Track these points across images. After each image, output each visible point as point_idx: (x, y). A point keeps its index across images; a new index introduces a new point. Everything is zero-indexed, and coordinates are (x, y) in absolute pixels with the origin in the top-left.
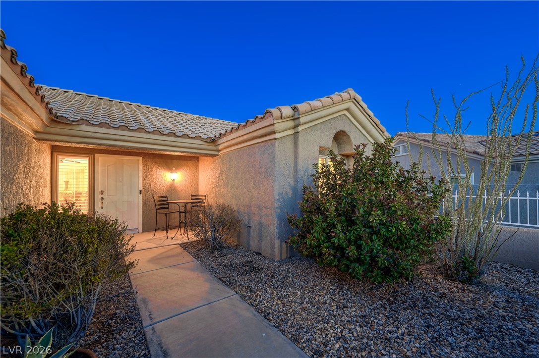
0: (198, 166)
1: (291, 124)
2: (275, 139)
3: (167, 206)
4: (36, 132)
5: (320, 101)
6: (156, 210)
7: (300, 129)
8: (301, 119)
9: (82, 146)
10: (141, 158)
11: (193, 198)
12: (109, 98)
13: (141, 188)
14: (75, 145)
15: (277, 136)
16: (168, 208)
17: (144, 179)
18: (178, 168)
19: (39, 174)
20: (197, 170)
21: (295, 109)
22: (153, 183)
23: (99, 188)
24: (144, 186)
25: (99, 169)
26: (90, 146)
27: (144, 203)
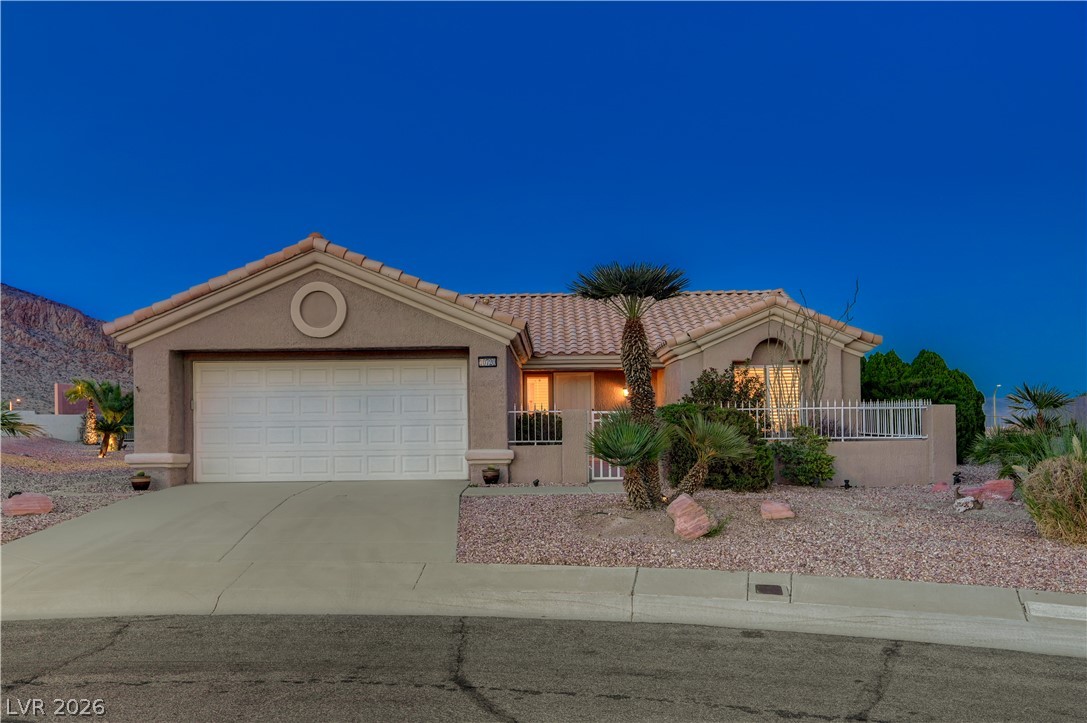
8: (698, 342)
9: (542, 370)
10: (593, 374)
14: (536, 370)
15: (679, 357)
17: (596, 397)
22: (605, 401)
25: (557, 387)
26: (547, 370)
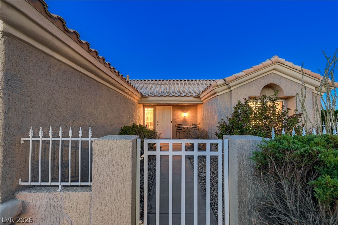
0: (197, 109)
1: (226, 87)
2: (218, 96)
3: (181, 129)
4: (138, 101)
5: (244, 72)
6: (176, 130)
7: (232, 89)
8: (230, 84)
9: (150, 104)
10: (171, 107)
11: (193, 125)
12: (162, 80)
13: (171, 120)
14: (148, 104)
16: (182, 130)
17: (173, 116)
18: (187, 111)
19: (139, 115)
20: (197, 111)
21: (225, 80)
22: (176, 118)
23: (157, 120)
24: (173, 119)
25: (157, 112)
26: (152, 104)
27: (173, 127)
